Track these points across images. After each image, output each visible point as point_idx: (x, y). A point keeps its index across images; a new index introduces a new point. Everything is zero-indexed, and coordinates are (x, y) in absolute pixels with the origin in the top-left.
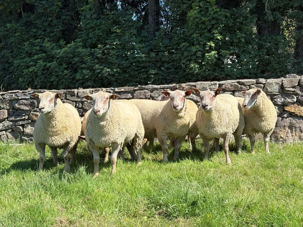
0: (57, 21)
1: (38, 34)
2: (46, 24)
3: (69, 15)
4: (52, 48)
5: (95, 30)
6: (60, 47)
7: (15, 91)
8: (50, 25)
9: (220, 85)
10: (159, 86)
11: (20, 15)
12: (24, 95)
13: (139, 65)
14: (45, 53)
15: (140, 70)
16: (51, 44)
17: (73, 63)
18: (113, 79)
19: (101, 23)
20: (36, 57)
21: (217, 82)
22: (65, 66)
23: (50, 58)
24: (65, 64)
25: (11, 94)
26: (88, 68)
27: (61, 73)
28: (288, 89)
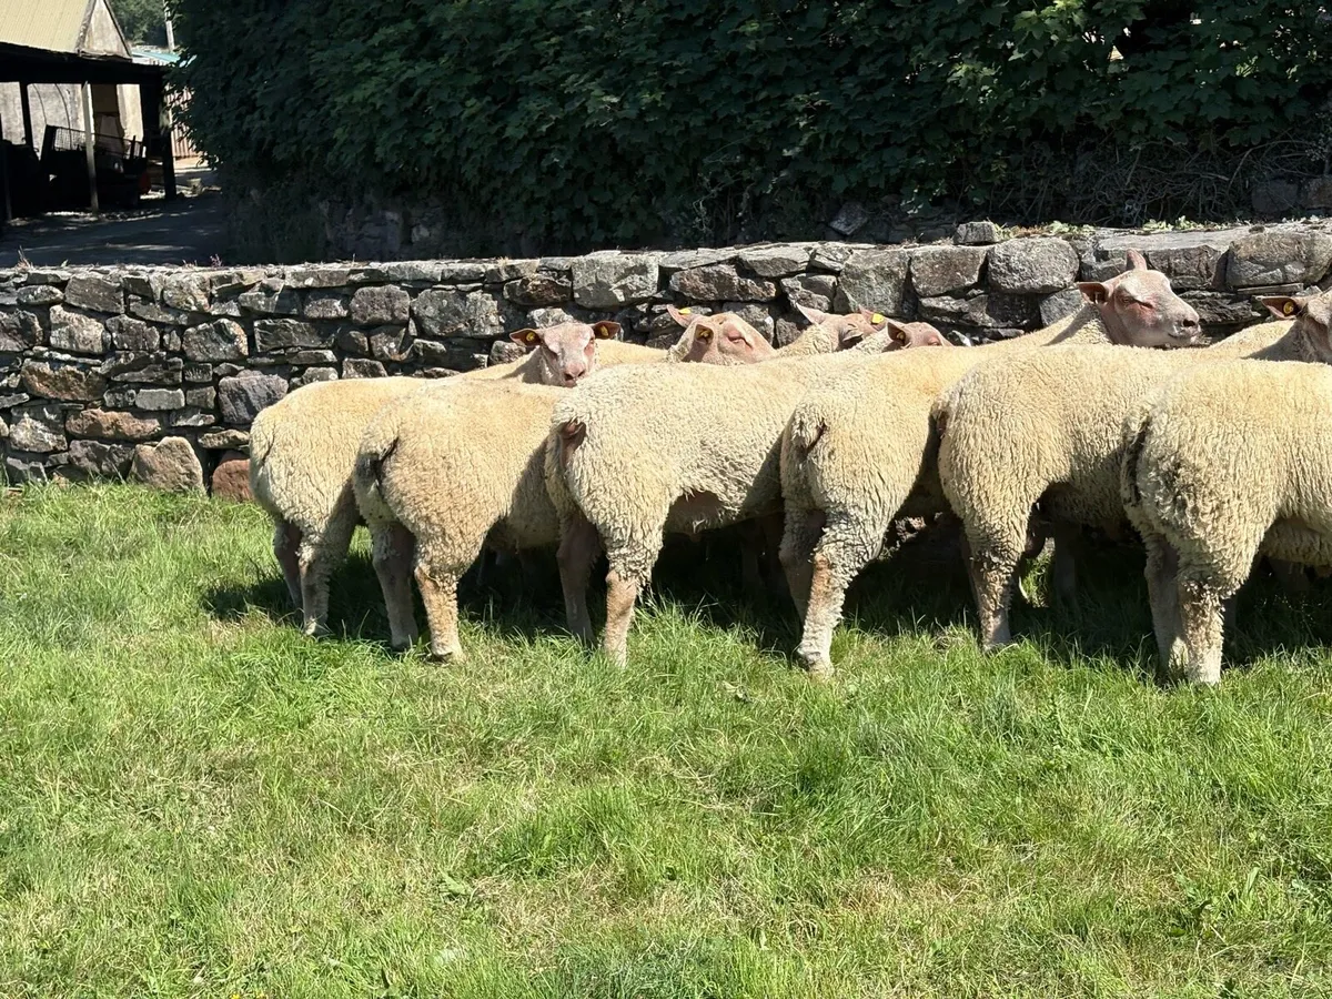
9: (665, 274)
28: (933, 302)
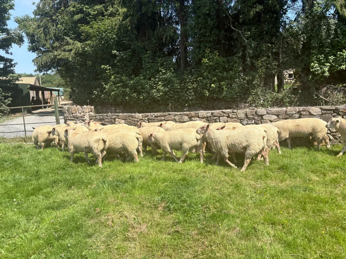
0: (130, 64)
2: (123, 65)
4: (127, 80)
5: (150, 69)
6: (132, 79)
7: (102, 114)
8: (125, 66)
9: (212, 113)
10: (178, 113)
11: (109, 60)
12: (107, 117)
14: (123, 83)
16: (126, 78)
19: (154, 65)
21: (210, 111)
22: (133, 90)
25: (100, 116)
26: (146, 92)
28: (250, 116)
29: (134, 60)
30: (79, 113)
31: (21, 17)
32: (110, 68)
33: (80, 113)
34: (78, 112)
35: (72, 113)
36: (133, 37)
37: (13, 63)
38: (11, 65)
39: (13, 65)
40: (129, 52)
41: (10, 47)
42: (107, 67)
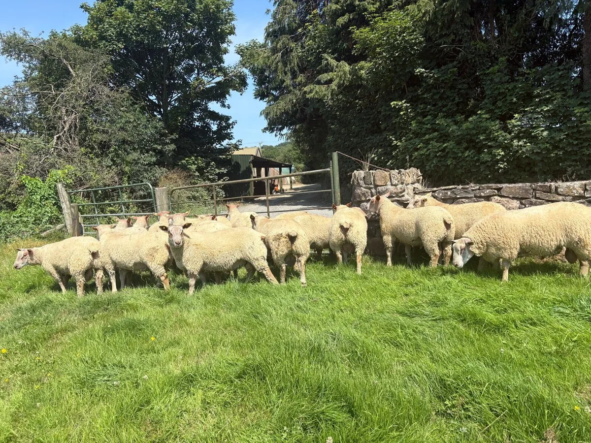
0: (452, 92)
1: (427, 110)
2: (437, 97)
3: (464, 83)
4: (448, 125)
5: (505, 97)
7: (451, 187)
8: (441, 98)
12: (465, 192)
13: (579, 137)
14: (438, 132)
15: (582, 143)
16: (445, 121)
17: (477, 141)
18: (539, 158)
20: (427, 137)
23: (445, 137)
24: (465, 143)
25: (446, 191)
27: (460, 155)
29: (460, 84)
30: (392, 185)
31: (245, 44)
32: (408, 105)
33: (396, 185)
34: (389, 183)
35: (376, 186)
36: (463, 34)
37: (230, 122)
38: (228, 126)
39: (230, 124)
40: (452, 68)
41: (227, 96)
42: (403, 103)
